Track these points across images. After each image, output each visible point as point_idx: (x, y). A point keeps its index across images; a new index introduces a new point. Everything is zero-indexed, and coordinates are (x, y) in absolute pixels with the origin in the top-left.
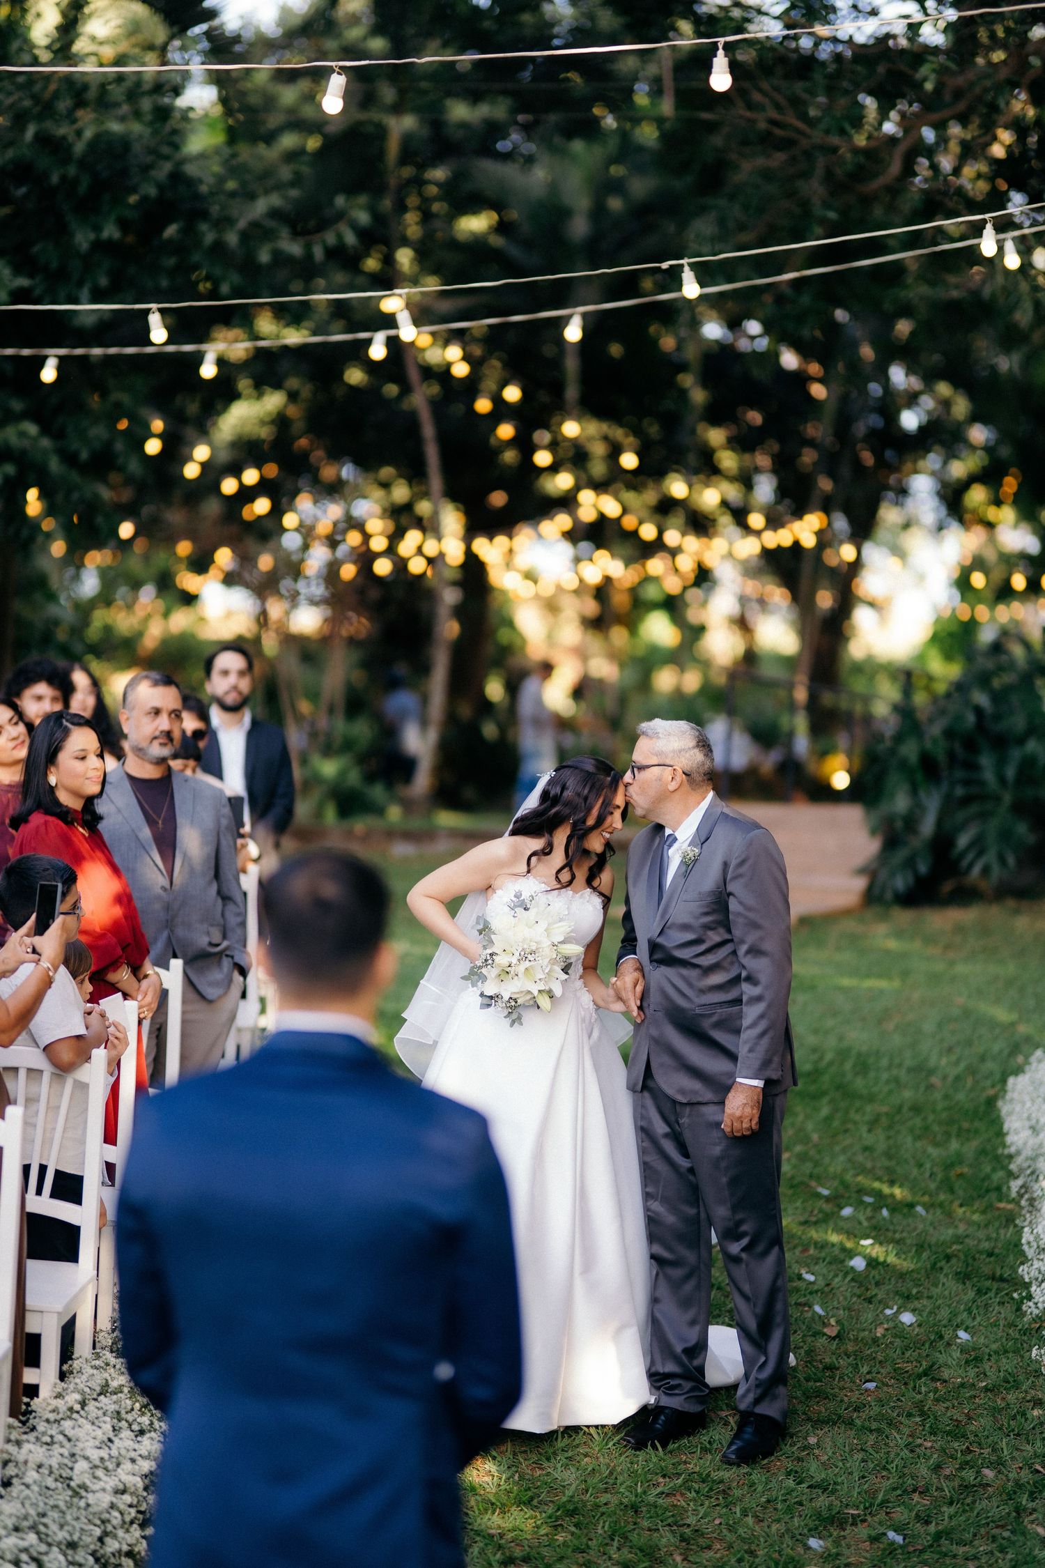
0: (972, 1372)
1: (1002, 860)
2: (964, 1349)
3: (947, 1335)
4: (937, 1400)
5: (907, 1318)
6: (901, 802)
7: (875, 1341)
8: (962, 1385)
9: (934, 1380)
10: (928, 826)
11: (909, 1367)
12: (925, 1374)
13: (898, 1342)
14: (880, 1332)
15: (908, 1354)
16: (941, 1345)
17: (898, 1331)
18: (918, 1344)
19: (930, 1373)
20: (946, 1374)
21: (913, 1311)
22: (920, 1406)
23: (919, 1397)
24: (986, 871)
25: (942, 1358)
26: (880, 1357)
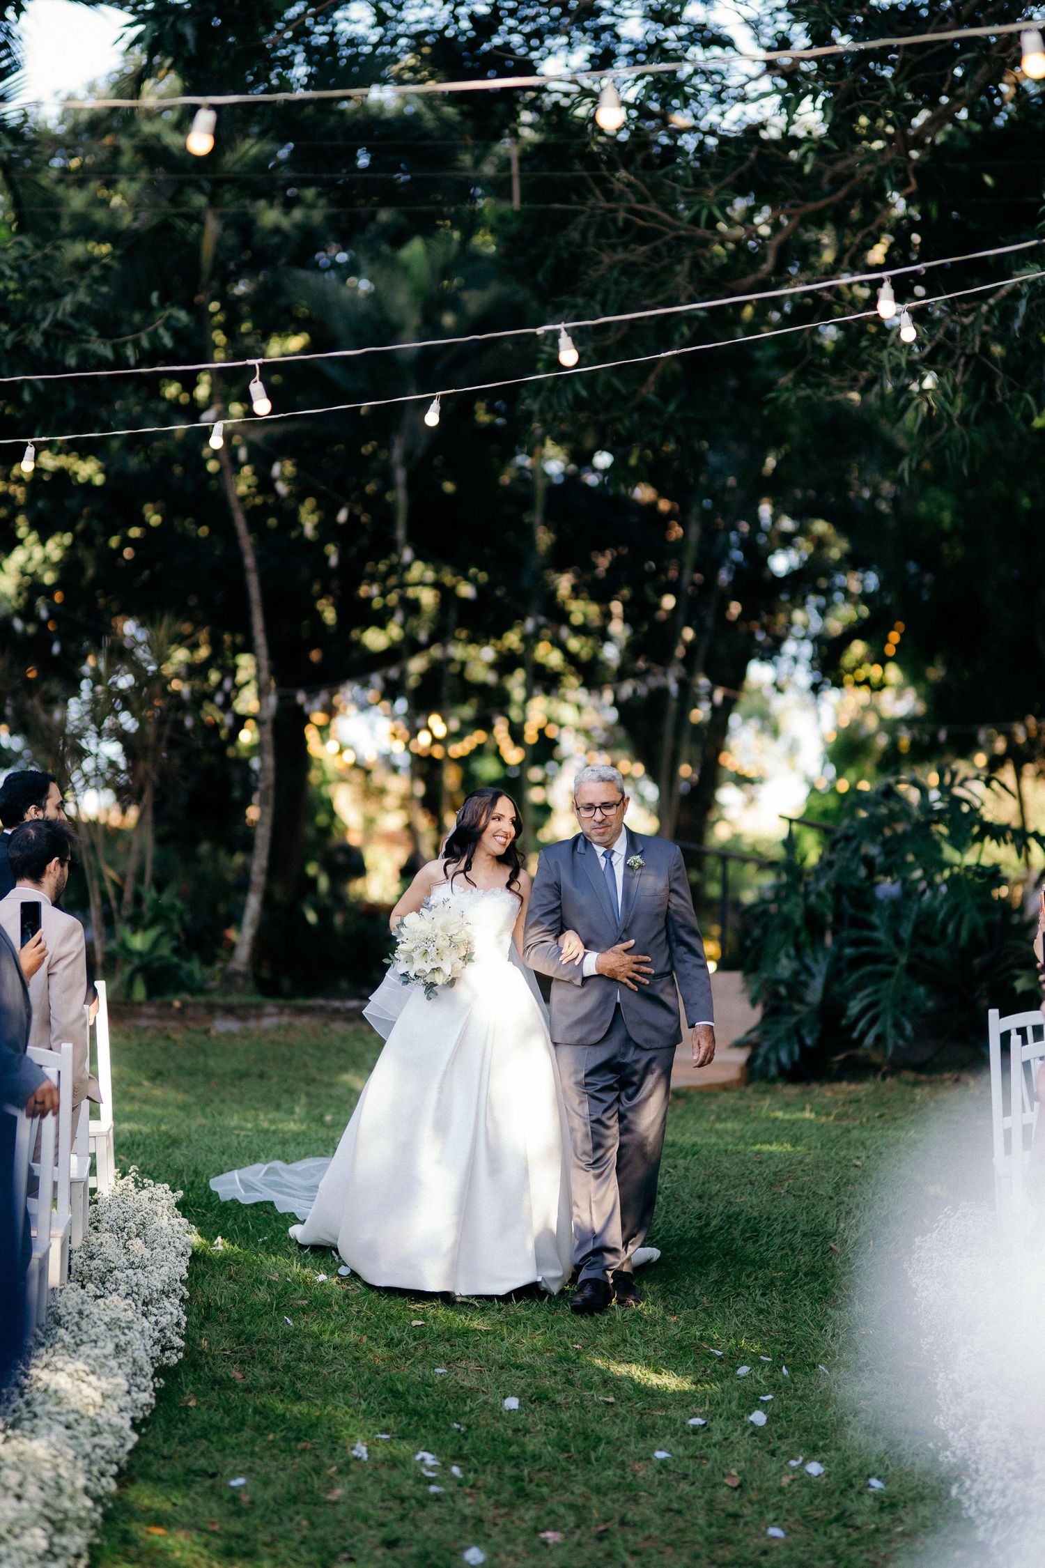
0: (887, 1518)
1: (898, 1026)
2: (876, 1497)
3: (859, 1483)
4: (851, 1544)
5: (814, 1468)
6: (785, 967)
7: (781, 1490)
8: (877, 1530)
9: (845, 1526)
10: (815, 992)
11: (818, 1514)
12: (837, 1519)
13: (805, 1491)
14: (786, 1481)
15: (817, 1502)
16: (852, 1494)
17: (805, 1480)
18: (829, 1493)
19: (842, 1519)
20: (859, 1520)
21: (821, 1462)
22: (831, 1550)
23: (830, 1542)
24: (880, 1039)
25: (853, 1507)
26: (786, 1505)
